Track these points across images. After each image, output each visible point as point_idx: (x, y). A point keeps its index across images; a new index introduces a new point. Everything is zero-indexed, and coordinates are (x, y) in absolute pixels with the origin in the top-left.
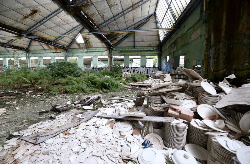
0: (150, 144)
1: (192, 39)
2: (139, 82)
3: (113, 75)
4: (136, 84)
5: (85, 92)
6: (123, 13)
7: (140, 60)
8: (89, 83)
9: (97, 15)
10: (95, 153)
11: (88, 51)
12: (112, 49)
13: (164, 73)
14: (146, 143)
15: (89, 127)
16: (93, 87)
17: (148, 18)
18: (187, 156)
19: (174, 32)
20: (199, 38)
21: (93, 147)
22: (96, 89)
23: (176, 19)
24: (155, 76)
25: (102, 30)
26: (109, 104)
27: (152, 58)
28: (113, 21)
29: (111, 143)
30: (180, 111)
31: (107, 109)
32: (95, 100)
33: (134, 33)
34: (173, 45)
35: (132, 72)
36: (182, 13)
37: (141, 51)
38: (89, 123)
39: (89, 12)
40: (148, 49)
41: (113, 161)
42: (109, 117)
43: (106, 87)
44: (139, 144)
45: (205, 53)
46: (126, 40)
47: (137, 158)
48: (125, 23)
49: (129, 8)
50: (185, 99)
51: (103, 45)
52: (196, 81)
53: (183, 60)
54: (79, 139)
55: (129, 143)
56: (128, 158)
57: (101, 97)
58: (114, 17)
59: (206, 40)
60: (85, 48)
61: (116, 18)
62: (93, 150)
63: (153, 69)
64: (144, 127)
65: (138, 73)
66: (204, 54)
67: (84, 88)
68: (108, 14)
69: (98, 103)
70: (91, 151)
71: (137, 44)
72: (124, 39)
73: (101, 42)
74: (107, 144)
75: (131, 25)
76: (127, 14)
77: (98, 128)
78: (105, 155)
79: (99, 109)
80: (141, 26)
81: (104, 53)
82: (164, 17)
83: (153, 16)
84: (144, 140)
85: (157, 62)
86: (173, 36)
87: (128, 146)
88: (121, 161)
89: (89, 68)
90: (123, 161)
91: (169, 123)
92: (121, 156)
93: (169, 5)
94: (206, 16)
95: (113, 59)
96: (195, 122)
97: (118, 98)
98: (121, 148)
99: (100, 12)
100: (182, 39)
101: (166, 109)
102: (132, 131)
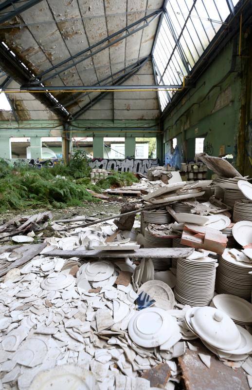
0: (150, 300)
1: (218, 107)
2: (123, 188)
3: (73, 175)
4: (117, 190)
5: (15, 209)
6: (91, 51)
7: (124, 145)
8: (24, 190)
9: (38, 52)
10: (41, 329)
11: (21, 126)
12: (69, 123)
13: (168, 170)
14: (142, 298)
15: (26, 278)
16: (34, 198)
17: (138, 65)
18: (218, 317)
19: (186, 94)
20: (230, 105)
21: (36, 316)
22: (39, 202)
23: (190, 70)
24: (153, 176)
25: (47, 84)
26: (66, 231)
27: (146, 142)
28: (71, 67)
29: (75, 305)
30: (204, 235)
31: (64, 239)
32: (38, 223)
33: (113, 93)
34: (184, 118)
35: (109, 168)
36: (200, 58)
37: (126, 128)
38: (26, 269)
39: (20, 44)
40: (139, 125)
41: (78, 341)
42: (67, 254)
43: (60, 198)
44: (129, 303)
45: (240, 133)
46: (97, 106)
47: (127, 329)
48: (94, 72)
49: (102, 42)
50: (210, 212)
51: (52, 116)
52: (230, 179)
53: (202, 146)
54: (6, 304)
55: (110, 302)
56: (110, 332)
57: (51, 217)
58: (72, 58)
59: (241, 108)
60: (13, 120)
61: (76, 60)
62: (35, 322)
63: (148, 163)
64: (137, 269)
65: (120, 169)
66: (238, 135)
67: (14, 200)
68: (60, 53)
69: (43, 230)
70: (33, 324)
71: (118, 115)
72: (93, 105)
73: (47, 109)
74: (66, 308)
75: (105, 76)
76: (98, 54)
77: (45, 277)
78: (62, 329)
79: (47, 240)
80: (126, 80)
81: (54, 132)
82: (168, 63)
83: (147, 62)
84: (139, 293)
85: (156, 150)
86: (184, 101)
87: (108, 308)
88: (96, 338)
89: (23, 160)
90: (100, 338)
91: (185, 258)
92: (95, 329)
93: (177, 42)
94: (242, 65)
95: (71, 144)
96: (230, 253)
97: (83, 217)
98: (94, 312)
99: (43, 46)
100: (200, 106)
101: (177, 233)
102: (113, 280)
